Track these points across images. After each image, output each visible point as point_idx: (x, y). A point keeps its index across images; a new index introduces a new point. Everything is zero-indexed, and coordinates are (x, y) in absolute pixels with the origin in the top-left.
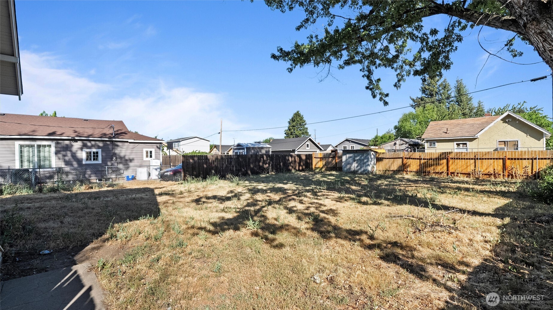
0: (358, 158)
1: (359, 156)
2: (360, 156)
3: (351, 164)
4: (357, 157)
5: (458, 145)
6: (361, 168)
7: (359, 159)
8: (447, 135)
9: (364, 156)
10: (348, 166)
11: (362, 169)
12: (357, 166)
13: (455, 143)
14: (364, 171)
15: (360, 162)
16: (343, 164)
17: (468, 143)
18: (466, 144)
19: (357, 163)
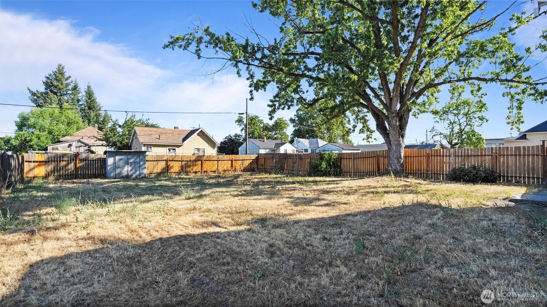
0: (132, 160)
1: (133, 158)
2: (135, 158)
3: (123, 167)
4: (130, 159)
5: (169, 150)
6: (136, 171)
7: (134, 162)
8: (160, 140)
9: (141, 158)
10: (118, 171)
11: (138, 173)
12: (131, 170)
13: (168, 148)
14: (140, 174)
15: (135, 165)
16: (109, 168)
17: (176, 148)
18: (175, 149)
19: (131, 166)
